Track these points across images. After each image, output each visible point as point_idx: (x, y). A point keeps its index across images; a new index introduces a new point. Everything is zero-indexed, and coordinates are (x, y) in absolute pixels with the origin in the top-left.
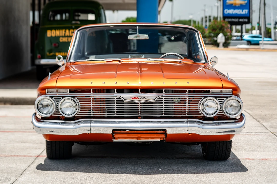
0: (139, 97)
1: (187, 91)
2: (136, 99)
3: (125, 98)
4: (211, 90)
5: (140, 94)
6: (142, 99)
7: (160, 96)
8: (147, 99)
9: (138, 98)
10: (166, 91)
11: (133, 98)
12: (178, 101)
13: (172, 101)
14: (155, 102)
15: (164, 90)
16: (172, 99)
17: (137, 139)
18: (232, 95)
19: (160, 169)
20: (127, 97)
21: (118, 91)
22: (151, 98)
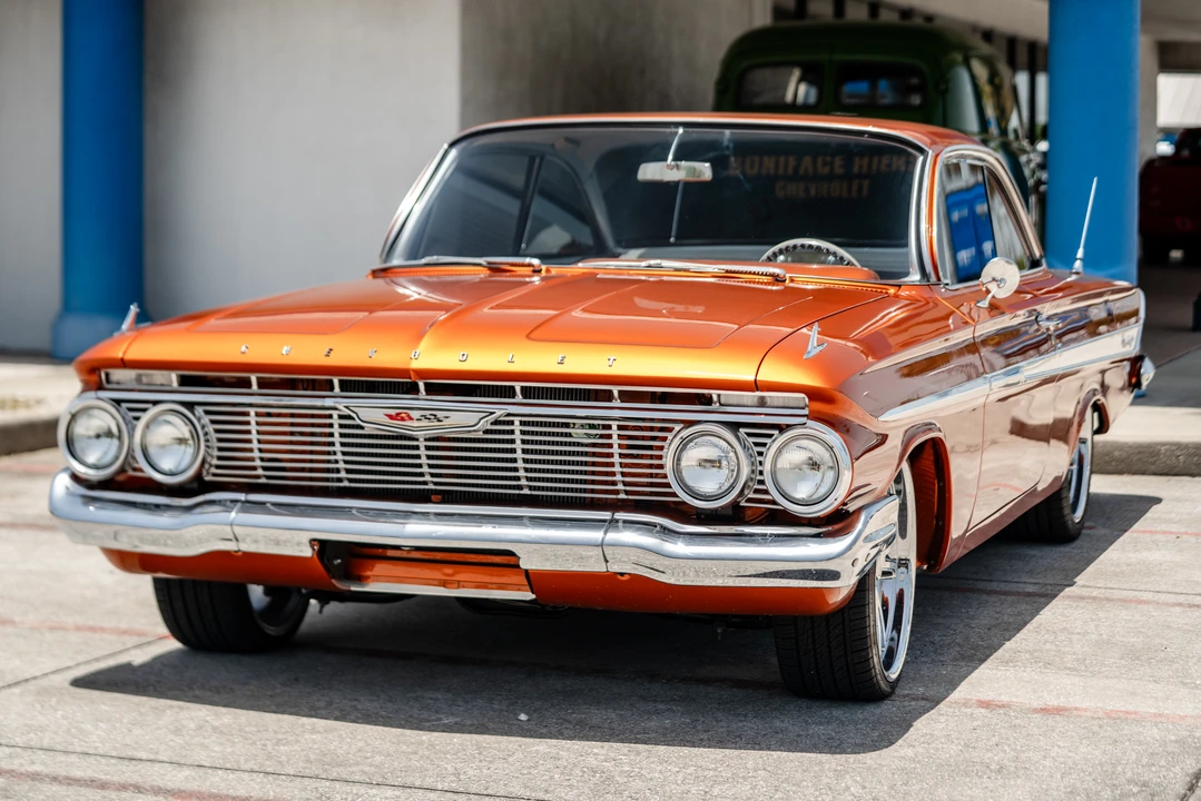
0: (415, 414)
1: (616, 394)
2: (403, 419)
3: (365, 414)
4: (714, 393)
5: (423, 400)
6: (424, 423)
7: (500, 412)
8: (446, 422)
9: (411, 419)
10: (526, 392)
11: (390, 417)
12: (589, 436)
13: (570, 435)
14: (480, 435)
15: (518, 386)
16: (567, 425)
17: (444, 584)
18: (804, 420)
19: (523, 717)
20: (373, 412)
21: (345, 386)
22: (465, 417)
